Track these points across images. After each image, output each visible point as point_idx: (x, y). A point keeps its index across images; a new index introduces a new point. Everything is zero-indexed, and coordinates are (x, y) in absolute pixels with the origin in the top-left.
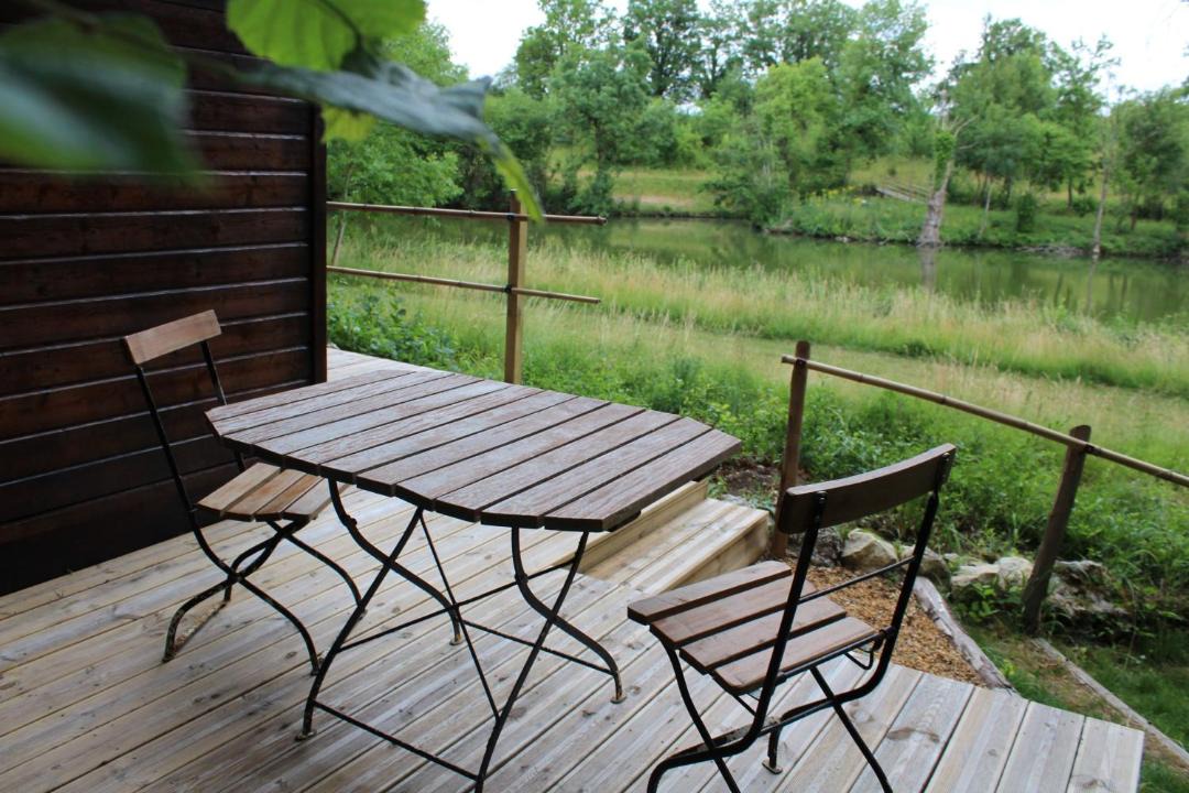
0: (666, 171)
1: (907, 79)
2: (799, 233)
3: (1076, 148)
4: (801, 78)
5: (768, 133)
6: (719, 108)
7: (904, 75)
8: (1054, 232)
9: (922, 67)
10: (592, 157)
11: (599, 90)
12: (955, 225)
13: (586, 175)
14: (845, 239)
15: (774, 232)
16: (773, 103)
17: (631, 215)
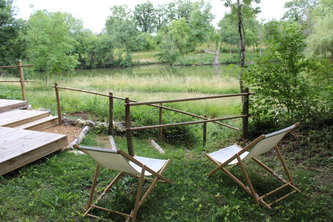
0: (148, 52)
1: (208, 21)
2: (182, 65)
3: (252, 35)
4: (179, 23)
5: (171, 39)
6: (161, 33)
7: (208, 20)
8: (250, 58)
9: (212, 17)
10: (125, 50)
11: (124, 32)
12: (224, 58)
13: (124, 55)
14: (194, 65)
15: (175, 65)
16: (172, 31)
17: (138, 65)
